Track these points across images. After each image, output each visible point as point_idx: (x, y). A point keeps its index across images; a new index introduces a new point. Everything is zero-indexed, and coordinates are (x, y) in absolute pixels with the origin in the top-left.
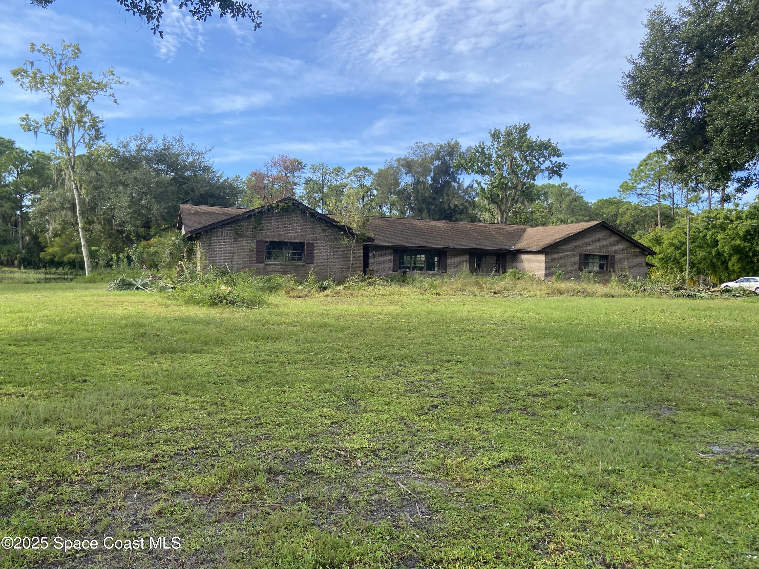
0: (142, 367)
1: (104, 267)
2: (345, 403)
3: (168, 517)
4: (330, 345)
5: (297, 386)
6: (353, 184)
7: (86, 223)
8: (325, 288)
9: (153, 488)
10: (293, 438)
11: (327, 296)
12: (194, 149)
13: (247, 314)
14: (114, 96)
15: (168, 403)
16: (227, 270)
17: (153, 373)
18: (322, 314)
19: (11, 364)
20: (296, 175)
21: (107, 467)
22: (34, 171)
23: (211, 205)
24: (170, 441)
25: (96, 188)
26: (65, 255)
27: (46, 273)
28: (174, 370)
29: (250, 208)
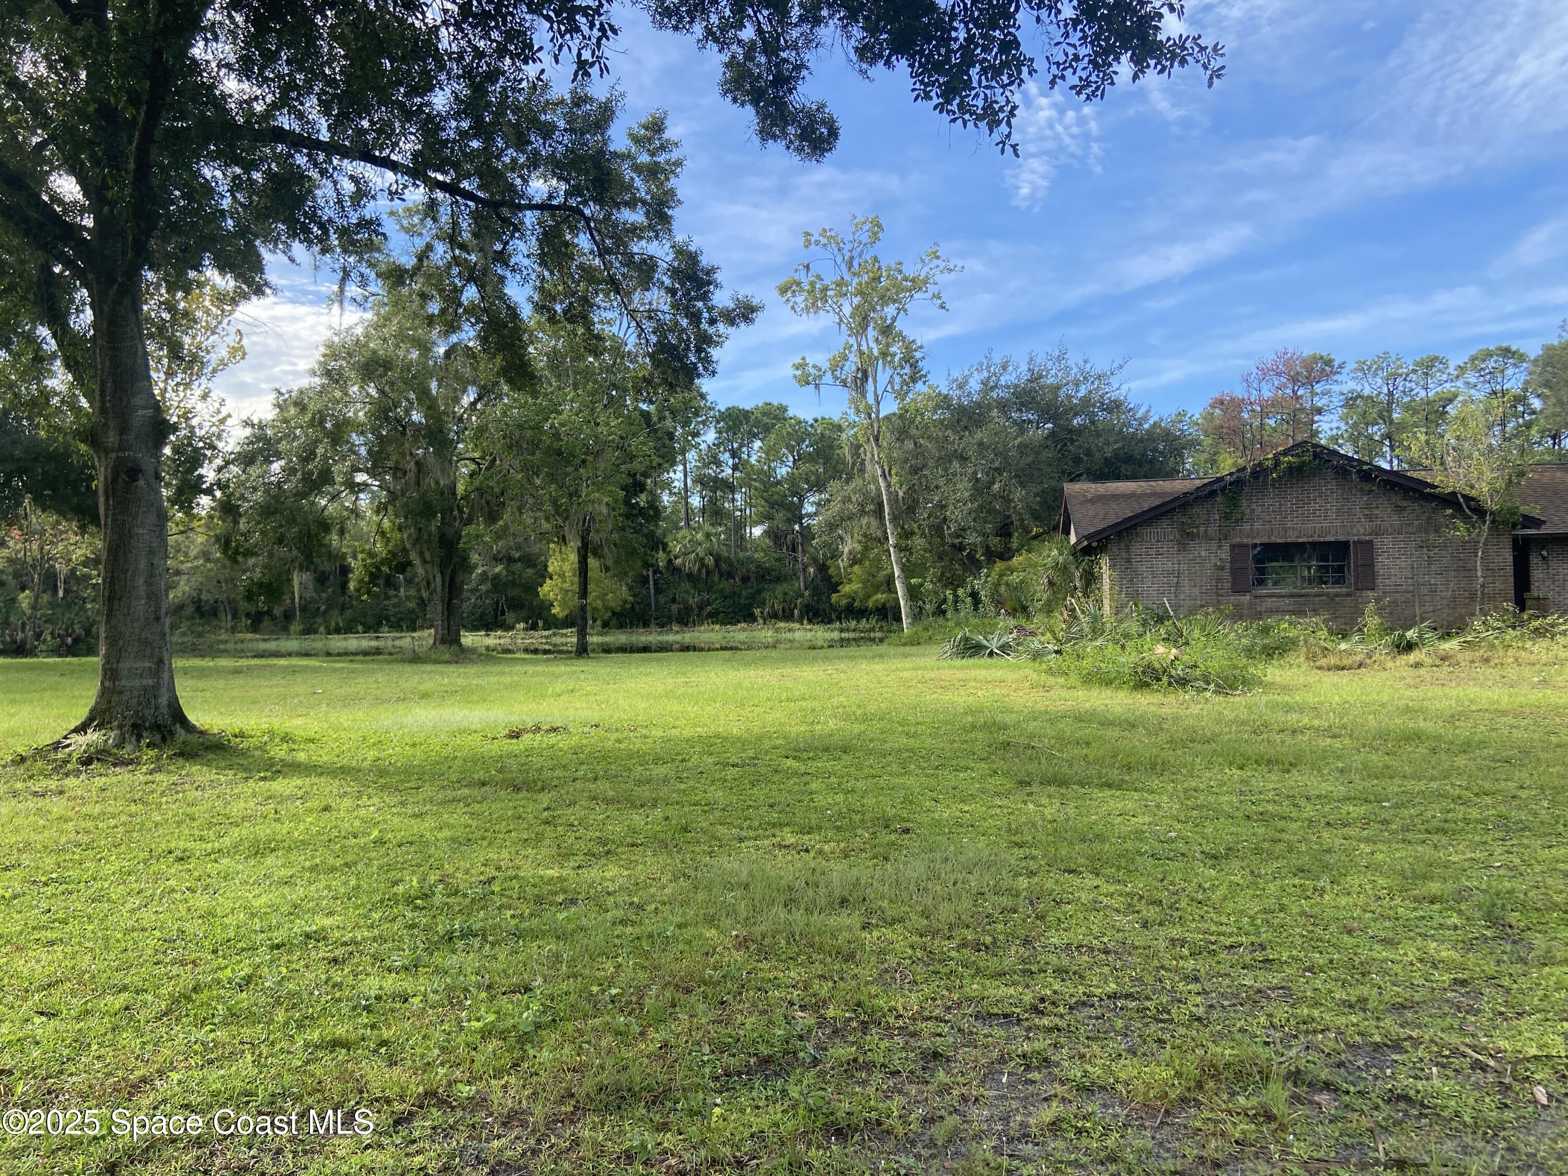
0: (1005, 811)
1: (934, 614)
2: (1488, 933)
3: (1071, 1140)
4: (1434, 785)
5: (1353, 881)
6: (1473, 392)
7: (900, 536)
8: (1410, 647)
9: (1038, 1068)
10: (1351, 1006)
11: (1418, 665)
12: (1088, 369)
13: (1217, 707)
14: (939, 298)
15: (1058, 889)
16: (1167, 612)
17: (1026, 824)
18: (1408, 710)
19: (789, 791)
20: (1319, 391)
21: (949, 1008)
22: (818, 452)
23: (1128, 478)
24: (1067, 972)
25: (915, 470)
26: (869, 597)
27: (841, 631)
28: (1067, 820)
29: (1213, 475)
